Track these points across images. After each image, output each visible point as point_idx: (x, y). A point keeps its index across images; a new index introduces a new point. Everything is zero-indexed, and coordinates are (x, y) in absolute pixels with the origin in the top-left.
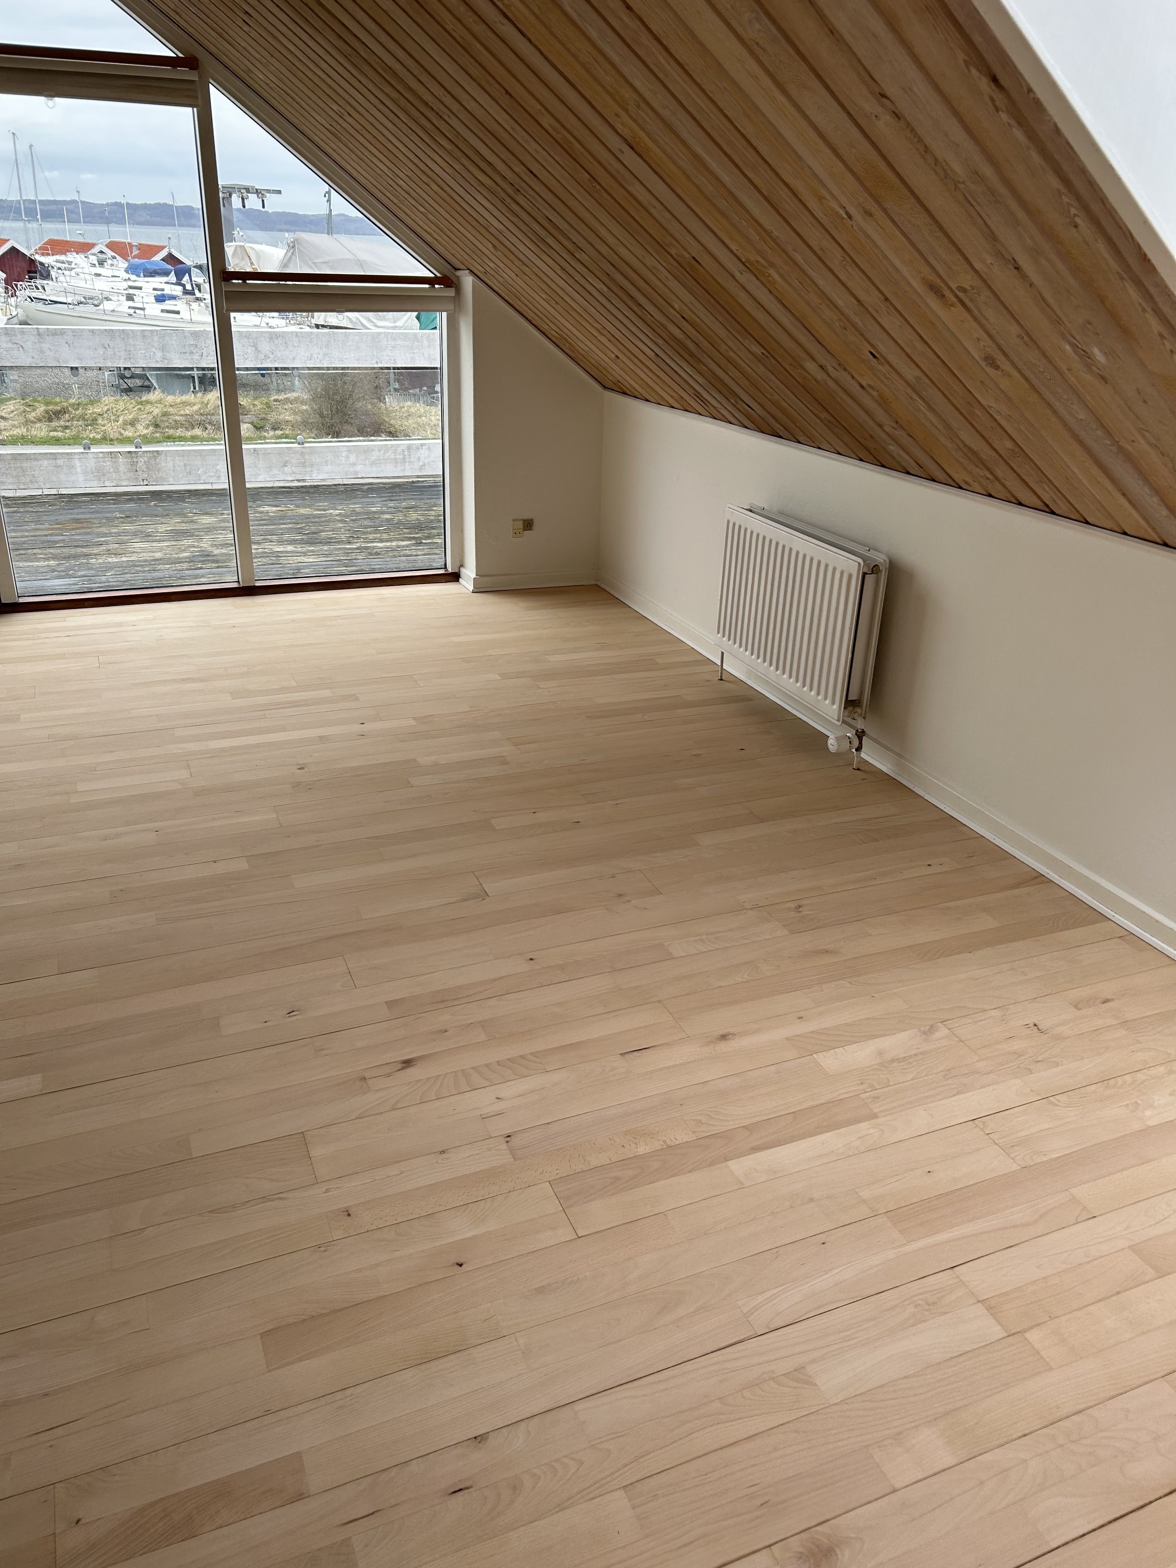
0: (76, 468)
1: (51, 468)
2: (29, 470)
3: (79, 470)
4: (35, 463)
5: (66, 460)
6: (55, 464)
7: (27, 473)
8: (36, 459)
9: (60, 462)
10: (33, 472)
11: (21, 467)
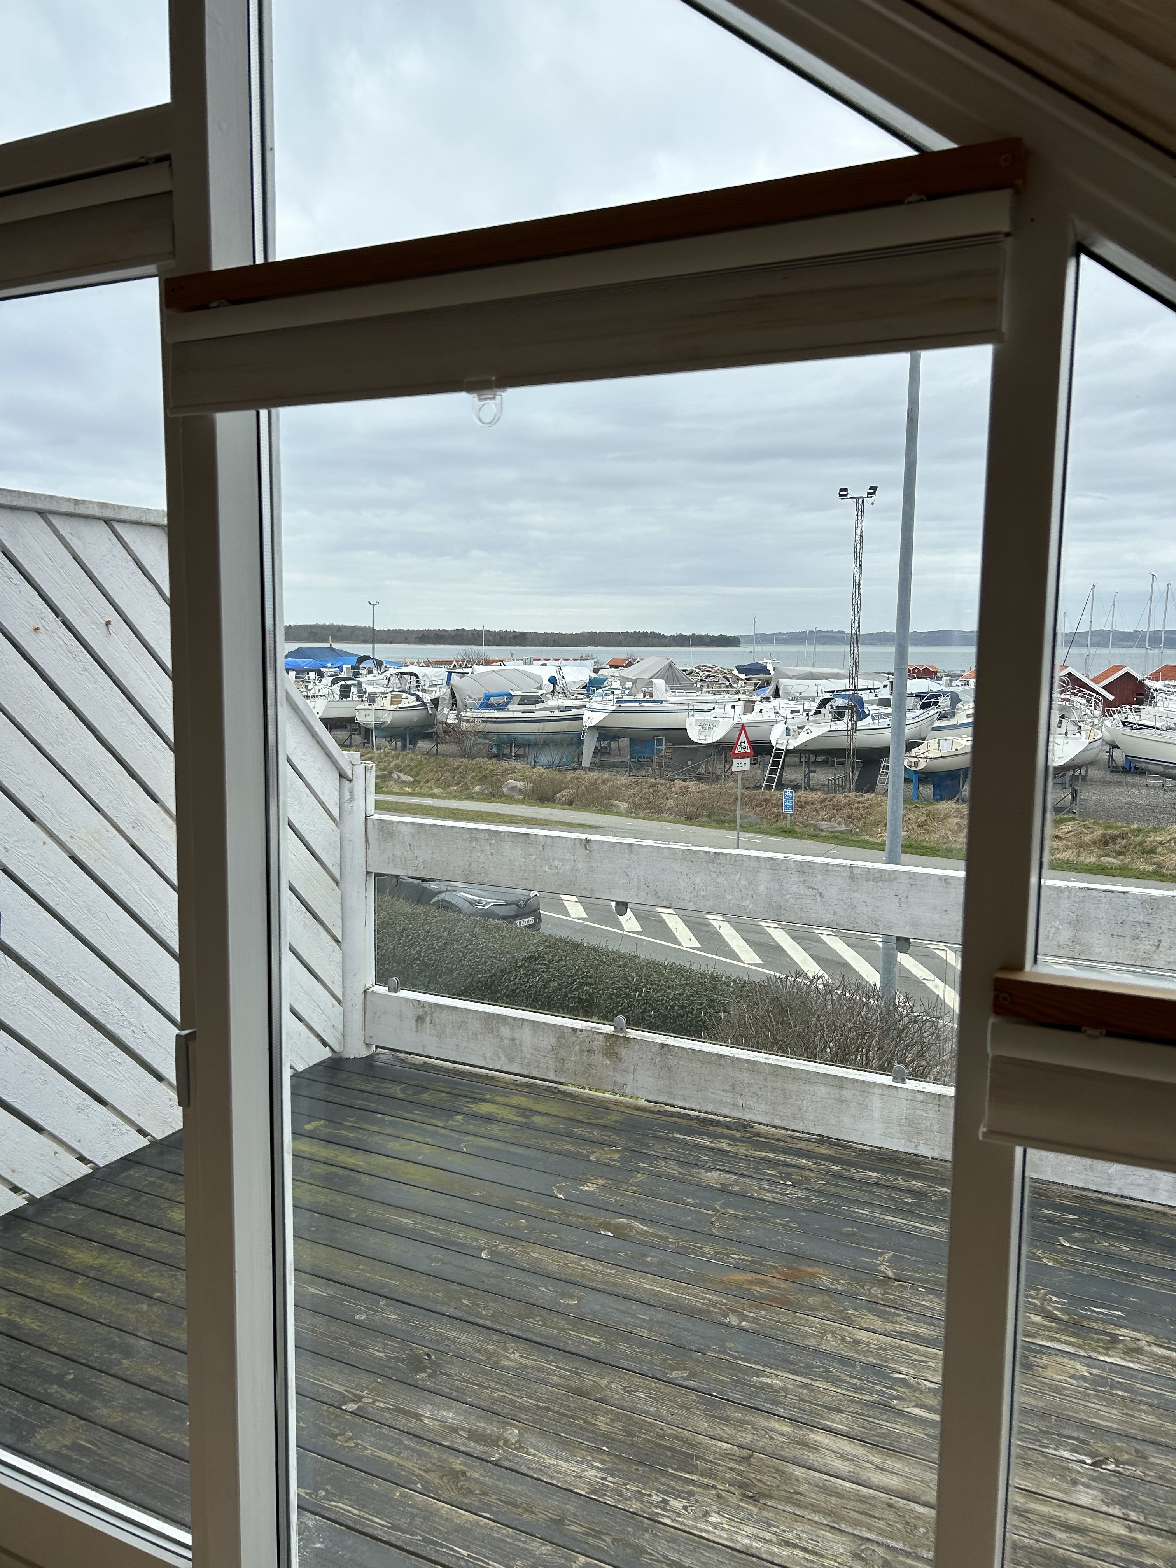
0: (872, 1110)
1: (830, 1101)
2: (794, 1097)
3: (876, 1114)
4: (807, 1087)
5: (858, 1093)
6: (838, 1096)
7: (790, 1101)
8: (809, 1082)
9: (847, 1094)
10: (800, 1102)
11: (783, 1090)
